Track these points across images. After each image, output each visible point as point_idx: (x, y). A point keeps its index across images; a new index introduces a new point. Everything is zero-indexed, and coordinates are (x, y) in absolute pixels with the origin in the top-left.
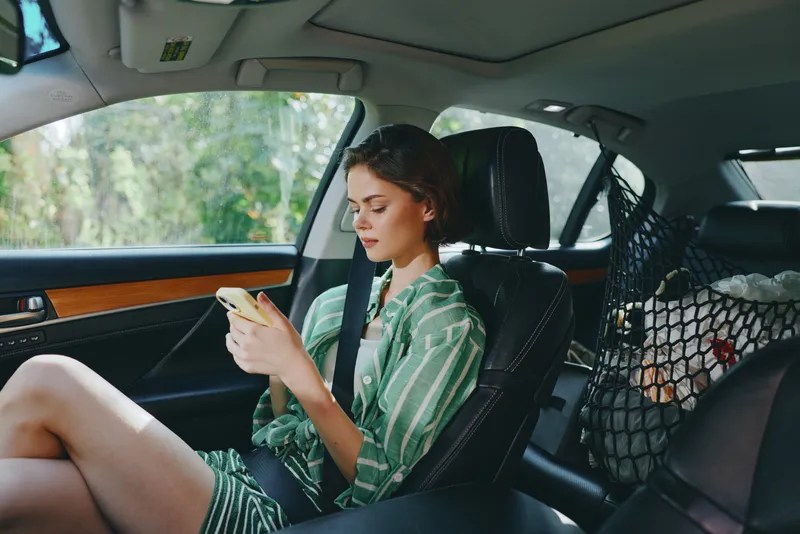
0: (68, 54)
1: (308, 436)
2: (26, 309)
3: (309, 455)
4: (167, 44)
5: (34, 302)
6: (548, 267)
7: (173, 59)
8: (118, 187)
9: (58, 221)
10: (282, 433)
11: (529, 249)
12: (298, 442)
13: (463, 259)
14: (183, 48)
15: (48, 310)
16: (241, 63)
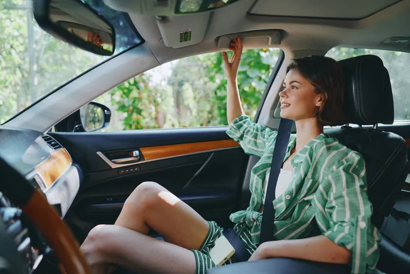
0: (145, 44)
1: (252, 220)
2: (132, 156)
3: (252, 230)
4: (181, 34)
5: (136, 153)
6: (392, 135)
7: (186, 40)
8: (186, 103)
9: (156, 119)
10: (240, 218)
11: (380, 125)
12: (247, 222)
13: (342, 131)
14: (188, 35)
15: (141, 157)
16: (219, 38)
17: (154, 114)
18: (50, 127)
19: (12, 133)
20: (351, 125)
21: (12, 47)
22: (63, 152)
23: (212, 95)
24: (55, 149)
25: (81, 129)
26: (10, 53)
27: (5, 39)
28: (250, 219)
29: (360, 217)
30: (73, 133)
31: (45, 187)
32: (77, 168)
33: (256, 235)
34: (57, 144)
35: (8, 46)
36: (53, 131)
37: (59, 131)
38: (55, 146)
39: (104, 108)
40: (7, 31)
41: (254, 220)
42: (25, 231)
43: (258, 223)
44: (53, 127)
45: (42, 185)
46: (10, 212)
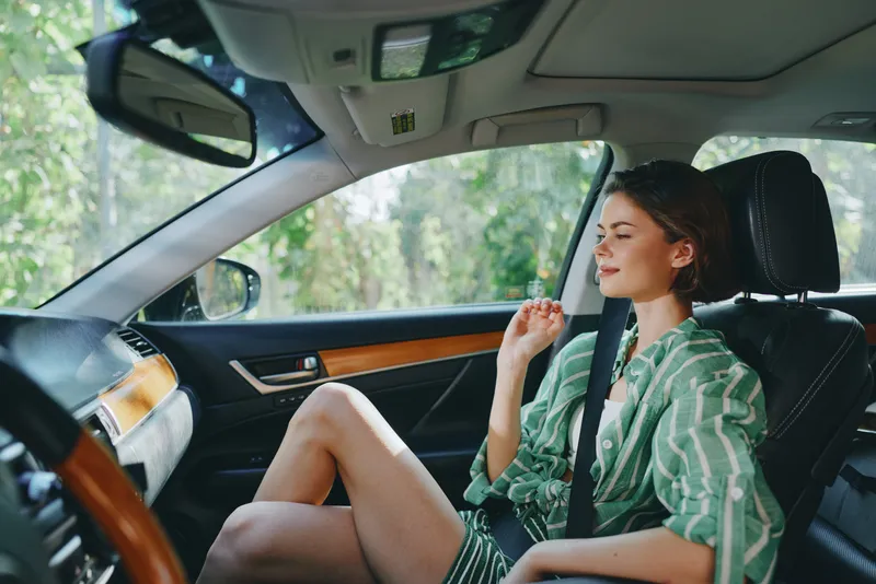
0: (324, 140)
1: (549, 497)
2: (303, 369)
3: (549, 517)
4: (393, 119)
5: (310, 362)
6: (838, 315)
7: (405, 131)
8: (428, 256)
9: (362, 291)
10: (525, 490)
11: (812, 295)
12: (538, 501)
13: (737, 309)
14: (409, 120)
15: (320, 370)
16: (474, 124)
17: (356, 281)
18: (134, 311)
19: (56, 325)
20: (754, 296)
21: (63, 149)
22: (158, 360)
23: (478, 239)
24: (143, 355)
25: (199, 315)
26: (59, 163)
27: (50, 134)
28: (545, 496)
29: (732, 479)
30: (182, 323)
31: (119, 433)
32: (189, 395)
33: (559, 529)
34: (148, 347)
35: (56, 149)
36: (142, 319)
37: (153, 319)
38: (143, 351)
39: (246, 270)
40: (55, 118)
41: (554, 498)
42: (72, 520)
43: (562, 504)
44: (141, 312)
45: (113, 429)
46: (42, 480)
